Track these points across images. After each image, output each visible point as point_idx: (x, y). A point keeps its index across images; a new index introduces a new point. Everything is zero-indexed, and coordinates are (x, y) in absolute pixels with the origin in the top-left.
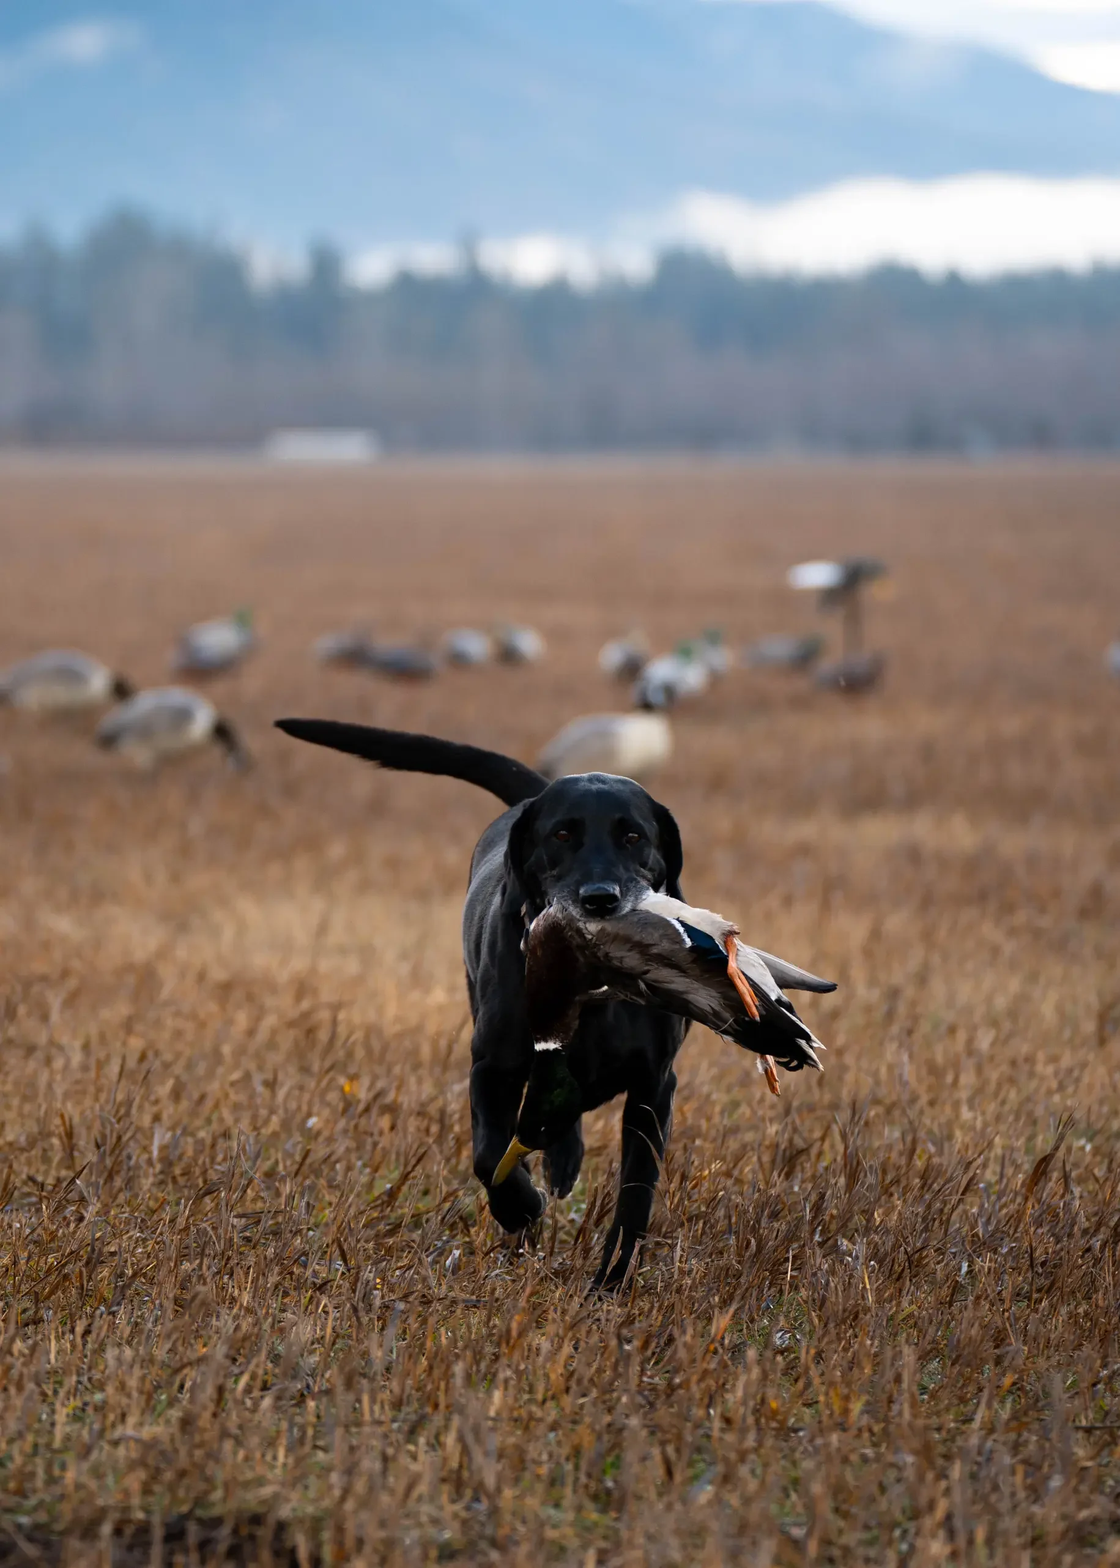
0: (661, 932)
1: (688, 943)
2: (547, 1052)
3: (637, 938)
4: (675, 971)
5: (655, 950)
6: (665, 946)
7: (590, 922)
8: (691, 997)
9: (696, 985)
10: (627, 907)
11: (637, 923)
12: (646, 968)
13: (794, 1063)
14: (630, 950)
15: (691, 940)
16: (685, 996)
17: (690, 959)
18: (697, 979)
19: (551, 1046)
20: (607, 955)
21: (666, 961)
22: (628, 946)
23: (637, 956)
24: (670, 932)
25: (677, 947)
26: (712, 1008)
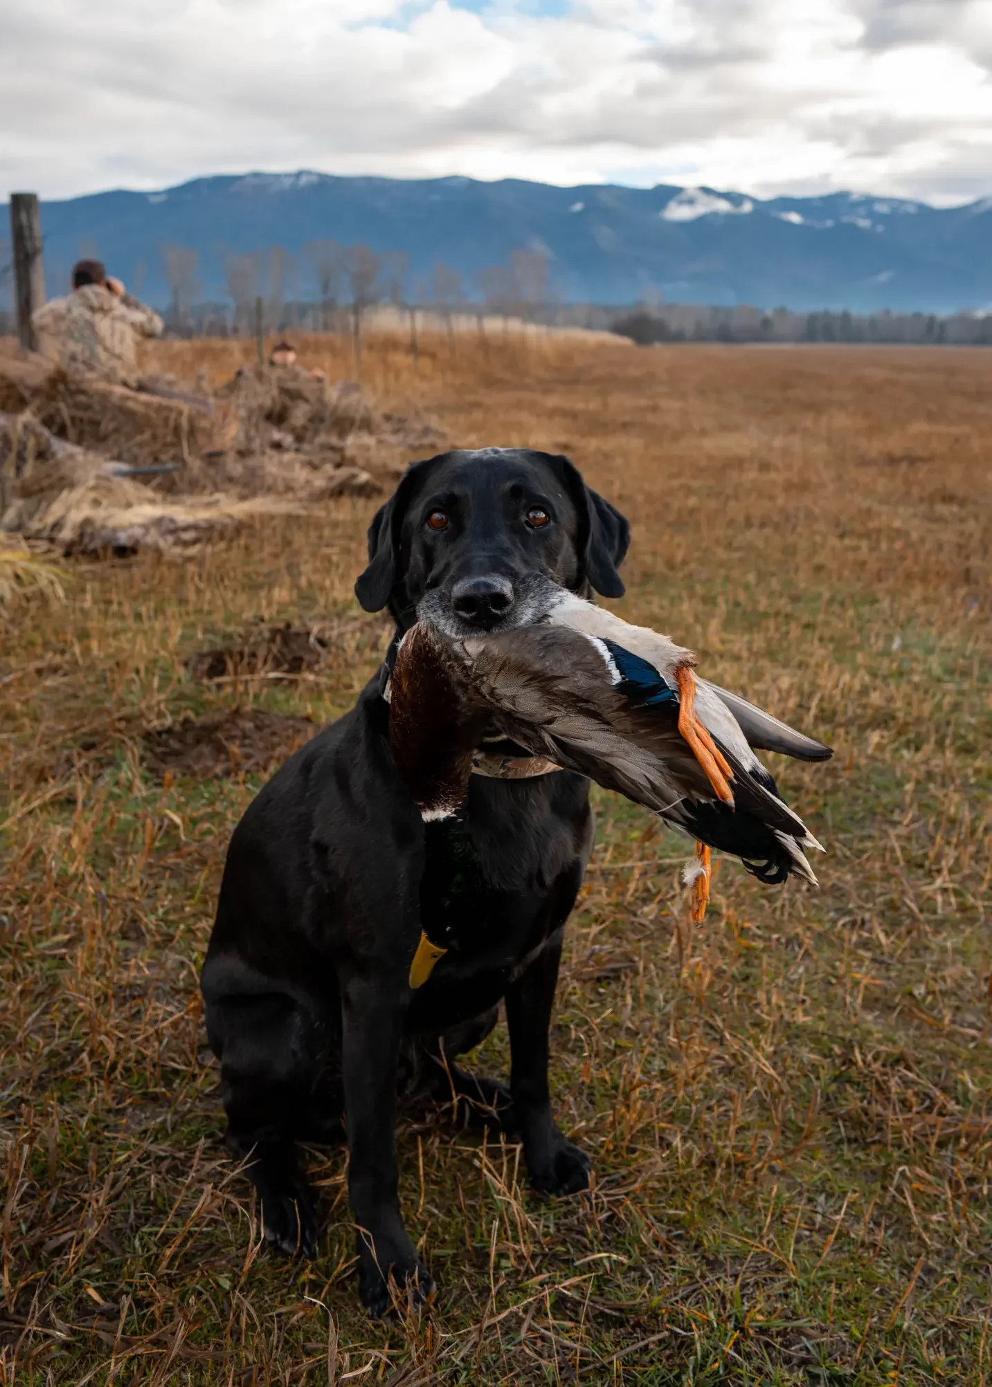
0: (575, 658)
1: (616, 677)
2: (436, 822)
3: (537, 667)
4: (593, 721)
5: (563, 687)
6: (580, 682)
7: (470, 639)
8: (617, 762)
9: (626, 745)
10: (526, 615)
11: (539, 643)
12: (550, 714)
13: (774, 871)
14: (524, 686)
15: (621, 673)
16: (609, 760)
17: (616, 705)
18: (625, 734)
19: (441, 814)
20: (492, 691)
21: (579, 704)
22: (523, 680)
23: (537, 695)
24: (589, 658)
25: (597, 683)
26: (650, 782)
